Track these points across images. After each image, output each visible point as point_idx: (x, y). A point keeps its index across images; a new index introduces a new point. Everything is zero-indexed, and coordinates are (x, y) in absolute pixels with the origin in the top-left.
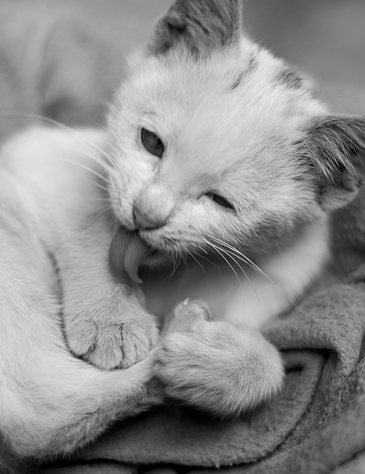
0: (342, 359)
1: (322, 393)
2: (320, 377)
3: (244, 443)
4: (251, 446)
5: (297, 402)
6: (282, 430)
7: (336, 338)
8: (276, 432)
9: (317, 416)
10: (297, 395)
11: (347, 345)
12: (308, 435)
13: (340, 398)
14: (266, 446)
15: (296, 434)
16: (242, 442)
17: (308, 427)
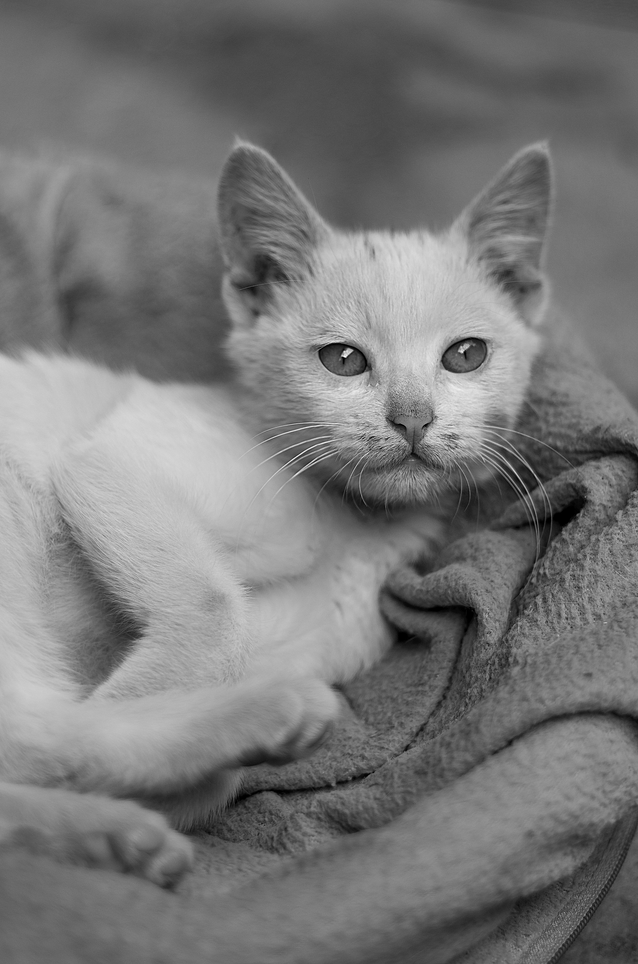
0: (484, 620)
1: (462, 671)
2: (459, 653)
3: (363, 748)
4: (372, 751)
5: (430, 687)
6: (411, 725)
7: (479, 593)
8: (404, 728)
9: (455, 702)
10: (430, 678)
11: (492, 603)
12: (446, 725)
13: (487, 676)
14: (393, 749)
15: (429, 728)
16: (360, 748)
17: (444, 716)
